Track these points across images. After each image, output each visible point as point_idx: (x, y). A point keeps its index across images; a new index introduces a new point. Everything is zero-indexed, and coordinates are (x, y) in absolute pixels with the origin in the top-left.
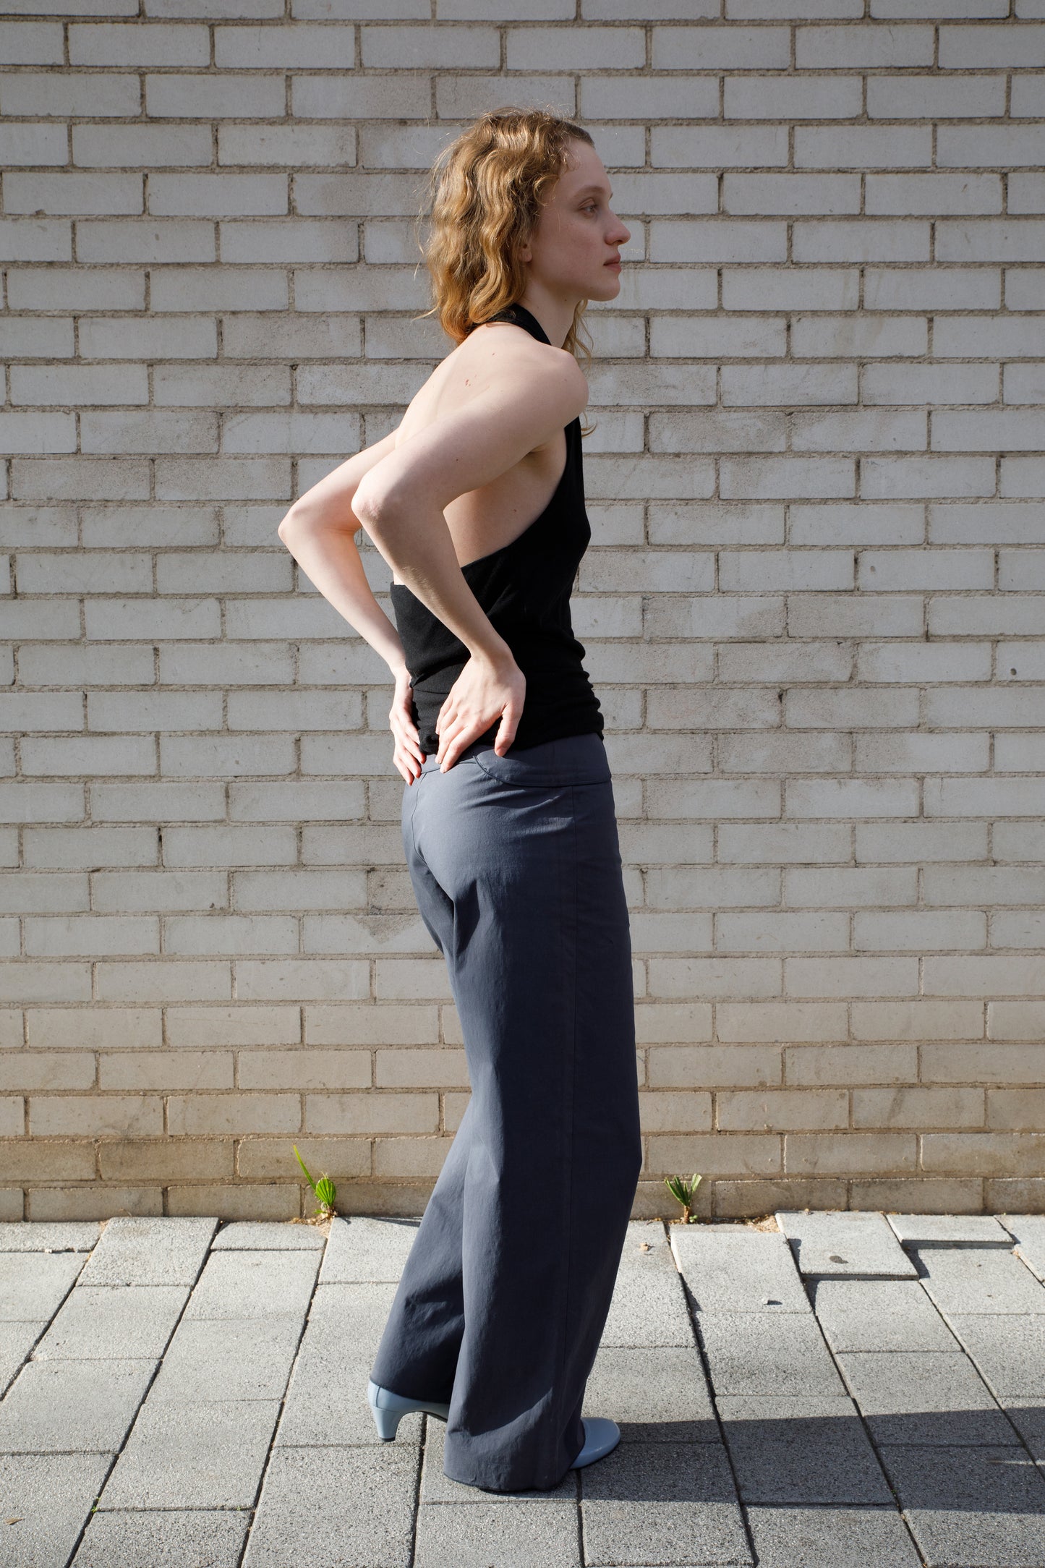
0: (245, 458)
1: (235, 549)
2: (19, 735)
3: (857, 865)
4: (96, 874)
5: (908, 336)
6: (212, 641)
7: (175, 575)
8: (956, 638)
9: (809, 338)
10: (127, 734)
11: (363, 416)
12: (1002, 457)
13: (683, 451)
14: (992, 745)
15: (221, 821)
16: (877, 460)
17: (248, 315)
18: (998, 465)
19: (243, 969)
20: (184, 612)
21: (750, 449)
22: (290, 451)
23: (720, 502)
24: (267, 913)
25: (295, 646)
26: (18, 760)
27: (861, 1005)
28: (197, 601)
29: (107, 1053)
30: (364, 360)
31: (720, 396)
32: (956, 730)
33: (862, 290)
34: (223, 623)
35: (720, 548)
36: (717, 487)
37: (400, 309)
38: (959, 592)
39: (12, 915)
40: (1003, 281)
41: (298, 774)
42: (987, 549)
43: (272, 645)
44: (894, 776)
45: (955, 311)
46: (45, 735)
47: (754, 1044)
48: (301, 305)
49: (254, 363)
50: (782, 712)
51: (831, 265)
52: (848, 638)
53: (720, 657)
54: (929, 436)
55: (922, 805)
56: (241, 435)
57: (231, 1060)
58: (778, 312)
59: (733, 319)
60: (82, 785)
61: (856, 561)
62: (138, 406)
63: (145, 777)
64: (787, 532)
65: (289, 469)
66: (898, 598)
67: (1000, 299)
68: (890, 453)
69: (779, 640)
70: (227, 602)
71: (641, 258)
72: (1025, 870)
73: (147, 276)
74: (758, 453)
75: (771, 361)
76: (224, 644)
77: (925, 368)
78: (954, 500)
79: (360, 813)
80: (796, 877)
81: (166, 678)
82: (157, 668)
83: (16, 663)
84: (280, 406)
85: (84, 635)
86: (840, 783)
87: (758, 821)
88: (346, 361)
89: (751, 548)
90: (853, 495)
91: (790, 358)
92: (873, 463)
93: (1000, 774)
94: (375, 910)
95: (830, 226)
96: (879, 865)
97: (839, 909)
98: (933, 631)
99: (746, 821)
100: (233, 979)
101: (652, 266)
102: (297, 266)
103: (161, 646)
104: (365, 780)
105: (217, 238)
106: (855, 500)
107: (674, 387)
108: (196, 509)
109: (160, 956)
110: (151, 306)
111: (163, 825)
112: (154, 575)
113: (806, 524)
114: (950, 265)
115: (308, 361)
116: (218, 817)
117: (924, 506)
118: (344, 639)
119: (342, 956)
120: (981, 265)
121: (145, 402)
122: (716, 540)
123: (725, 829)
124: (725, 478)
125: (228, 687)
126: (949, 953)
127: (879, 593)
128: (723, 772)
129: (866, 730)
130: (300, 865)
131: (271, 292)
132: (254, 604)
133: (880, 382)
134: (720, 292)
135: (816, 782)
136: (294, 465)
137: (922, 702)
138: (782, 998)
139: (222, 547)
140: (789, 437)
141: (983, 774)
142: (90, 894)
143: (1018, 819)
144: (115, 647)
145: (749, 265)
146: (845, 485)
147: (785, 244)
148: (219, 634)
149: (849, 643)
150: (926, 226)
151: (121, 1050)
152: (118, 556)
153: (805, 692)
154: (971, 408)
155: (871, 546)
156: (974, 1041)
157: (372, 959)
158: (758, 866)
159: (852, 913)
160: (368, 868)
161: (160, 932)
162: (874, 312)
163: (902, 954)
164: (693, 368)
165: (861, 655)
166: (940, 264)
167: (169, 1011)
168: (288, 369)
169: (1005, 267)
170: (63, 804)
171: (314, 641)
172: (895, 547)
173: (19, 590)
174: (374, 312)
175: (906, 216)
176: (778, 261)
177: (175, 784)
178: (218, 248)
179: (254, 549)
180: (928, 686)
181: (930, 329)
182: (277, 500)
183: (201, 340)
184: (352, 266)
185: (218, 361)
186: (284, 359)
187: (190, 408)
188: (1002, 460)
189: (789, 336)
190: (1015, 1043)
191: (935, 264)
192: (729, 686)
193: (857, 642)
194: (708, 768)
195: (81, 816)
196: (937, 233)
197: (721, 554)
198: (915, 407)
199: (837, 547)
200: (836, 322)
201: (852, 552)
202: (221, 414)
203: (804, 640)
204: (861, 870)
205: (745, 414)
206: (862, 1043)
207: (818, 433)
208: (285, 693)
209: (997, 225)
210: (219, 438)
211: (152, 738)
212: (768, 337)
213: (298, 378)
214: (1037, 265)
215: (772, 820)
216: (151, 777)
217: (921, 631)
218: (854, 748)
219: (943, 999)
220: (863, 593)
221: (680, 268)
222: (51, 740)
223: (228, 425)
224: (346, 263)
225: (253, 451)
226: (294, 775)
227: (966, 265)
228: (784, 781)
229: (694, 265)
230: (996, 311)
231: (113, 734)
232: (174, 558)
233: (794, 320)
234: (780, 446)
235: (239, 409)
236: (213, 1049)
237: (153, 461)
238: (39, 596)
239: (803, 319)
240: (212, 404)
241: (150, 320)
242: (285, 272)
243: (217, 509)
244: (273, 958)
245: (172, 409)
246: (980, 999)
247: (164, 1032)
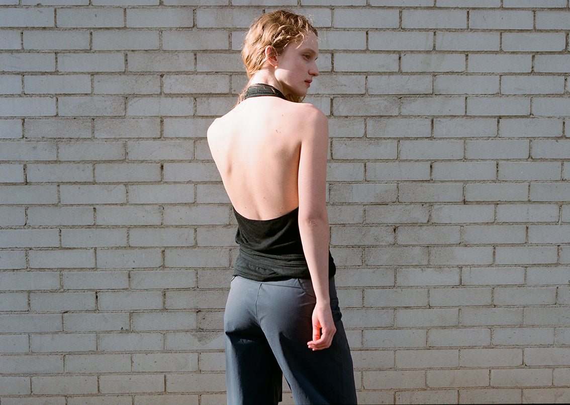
0: (138, 118)
1: (133, 162)
2: (28, 249)
3: (430, 307)
4: (66, 314)
5: (456, 63)
6: (122, 205)
7: (104, 173)
8: (478, 203)
9: (409, 64)
10: (81, 248)
11: (195, 99)
12: (500, 118)
13: (349, 115)
14: (494, 252)
15: (127, 289)
16: (441, 120)
17: (140, 52)
18: (498, 122)
19: (136, 358)
20: (108, 191)
21: (381, 114)
22: (160, 115)
23: (367, 139)
24: (149, 332)
25: (162, 207)
26: (28, 261)
27: (431, 371)
28: (114, 186)
29: (71, 397)
30: (196, 73)
31: (367, 90)
32: (477, 245)
33: (434, 41)
34: (127, 196)
35: (367, 161)
36: (365, 132)
37: (213, 49)
38: (479, 181)
39: (25, 333)
40: (501, 38)
41: (163, 267)
42: (493, 161)
43: (151, 206)
44: (448, 266)
45: (478, 51)
46: (41, 249)
47: (381, 390)
48: (164, 48)
49: (143, 74)
50: (395, 237)
51: (420, 30)
52: (427, 203)
53: (366, 212)
54: (466, 109)
55: (461, 280)
56: (136, 107)
57: (131, 400)
58: (395, 51)
59: (374, 55)
60: (59, 272)
61: (431, 166)
62: (86, 94)
63: (89, 269)
64: (399, 153)
65: (159, 124)
66: (451, 184)
67: (499, 46)
68: (448, 116)
69: (395, 204)
70: (129, 186)
71: (330, 26)
72: (509, 309)
73: (91, 34)
74: (385, 116)
75: (391, 73)
76: (128, 206)
77: (464, 77)
78: (477, 138)
79: (193, 285)
80: (401, 313)
81: (99, 222)
82: (95, 218)
83: (26, 215)
84: (155, 94)
85: (60, 202)
86: (422, 270)
87: (383, 287)
88: (187, 73)
89: (381, 161)
90: (430, 136)
91: (400, 72)
92: (439, 121)
93: (498, 266)
94: (201, 330)
95: (419, 11)
96: (441, 307)
97: (422, 328)
98: (466, 199)
99: (377, 287)
100: (132, 362)
101: (335, 30)
102: (163, 29)
103: (97, 207)
104: (196, 269)
105: (125, 16)
106: (431, 138)
107: (345, 85)
108: (114, 142)
109: (96, 352)
110: (92, 48)
111: (98, 291)
112: (94, 173)
113: (407, 150)
114: (476, 30)
115: (169, 73)
116: (126, 287)
117: (463, 141)
118: (186, 204)
119: (185, 351)
120: (491, 30)
121: (90, 92)
122: (364, 157)
123: (368, 291)
124: (369, 128)
125: (129, 226)
126: (473, 347)
127: (442, 182)
128: (367, 265)
129: (435, 245)
130: (165, 309)
131: (152, 41)
132: (142, 187)
133: (443, 84)
134: (367, 42)
135: (411, 269)
136: (162, 121)
137: (462, 232)
138: (394, 368)
139: (127, 160)
140: (400, 109)
141: (489, 266)
142: (63, 323)
143: (506, 286)
144: (75, 207)
145: (381, 29)
146: (426, 130)
147: (398, 20)
148: (125, 202)
149: (428, 205)
150: (465, 12)
151: (77, 395)
152: (76, 165)
153: (406, 228)
154: (486, 96)
155: (438, 160)
156: (484, 388)
157: (199, 353)
158: (383, 308)
159: (428, 330)
160: (197, 310)
161: (97, 341)
162: (440, 52)
163: (451, 348)
164: (354, 77)
165: (433, 210)
166: (471, 30)
167: (101, 377)
168: (159, 76)
169: (502, 32)
170: (49, 281)
171: (171, 204)
172: (450, 160)
173: (28, 181)
174: (201, 50)
175: (456, 8)
176: (395, 27)
177: (104, 272)
178: (125, 21)
179: (142, 161)
180: (464, 225)
181: (467, 59)
182: (153, 138)
183: (117, 63)
184: (191, 29)
185: (126, 73)
186: (157, 72)
187: (111, 95)
188: (500, 120)
189: (400, 62)
190: (504, 388)
191: (469, 30)
192: (371, 225)
193: (431, 205)
194: (360, 264)
195: (59, 287)
196: (470, 16)
197: (367, 164)
198: (460, 95)
199: (422, 160)
200: (422, 56)
201: (430, 162)
202: (127, 98)
203: (406, 204)
204: (432, 309)
205: (379, 98)
206: (432, 389)
207: (413, 107)
208: (157, 229)
209: (498, 12)
210: (126, 108)
211: (93, 250)
212: (391, 63)
213: (164, 81)
214: (517, 31)
215: (390, 287)
216: (92, 268)
217: (462, 199)
218: (429, 253)
219: (470, 368)
220: (434, 182)
221: (348, 30)
222: (44, 252)
223: (130, 103)
224: (187, 28)
225: (142, 115)
226: (162, 267)
227: (484, 30)
228: (396, 269)
229: (355, 29)
230: (498, 51)
231: (74, 248)
232: (103, 165)
233: (402, 55)
234: (395, 113)
235: (135, 96)
236: (122, 395)
237: (93, 119)
238: (38, 183)
239: (407, 55)
240: (123, 93)
241: (93, 54)
242: (158, 32)
243: (124, 142)
244: (152, 352)
245: (103, 96)
246: (487, 368)
247: (98, 387)
